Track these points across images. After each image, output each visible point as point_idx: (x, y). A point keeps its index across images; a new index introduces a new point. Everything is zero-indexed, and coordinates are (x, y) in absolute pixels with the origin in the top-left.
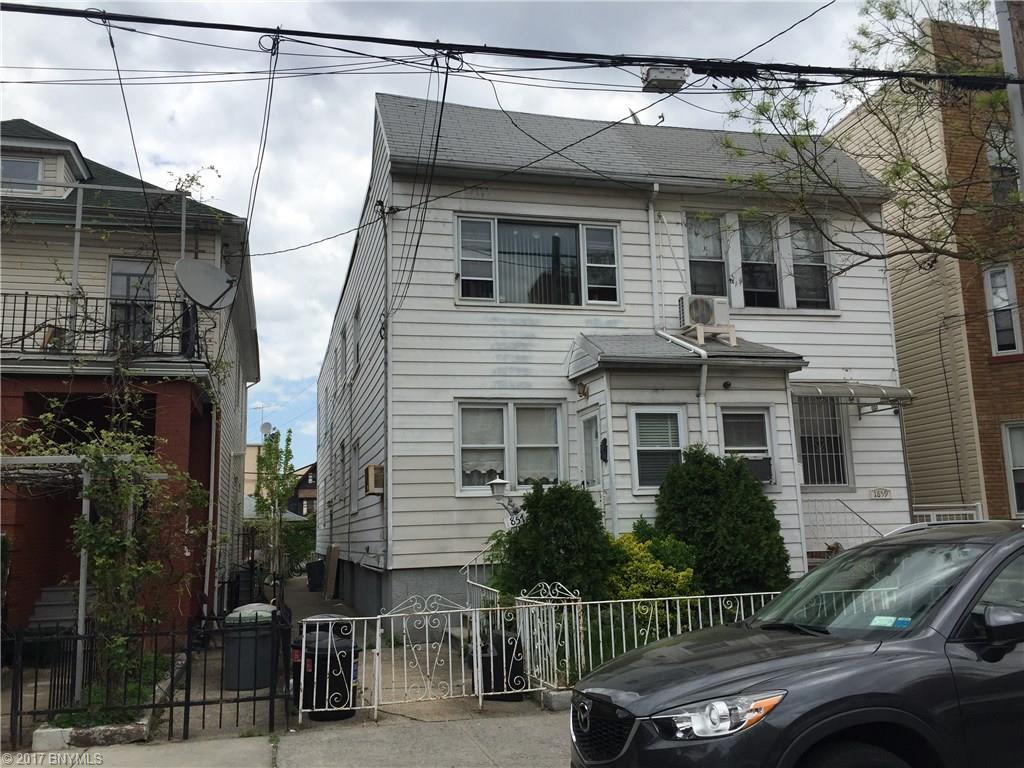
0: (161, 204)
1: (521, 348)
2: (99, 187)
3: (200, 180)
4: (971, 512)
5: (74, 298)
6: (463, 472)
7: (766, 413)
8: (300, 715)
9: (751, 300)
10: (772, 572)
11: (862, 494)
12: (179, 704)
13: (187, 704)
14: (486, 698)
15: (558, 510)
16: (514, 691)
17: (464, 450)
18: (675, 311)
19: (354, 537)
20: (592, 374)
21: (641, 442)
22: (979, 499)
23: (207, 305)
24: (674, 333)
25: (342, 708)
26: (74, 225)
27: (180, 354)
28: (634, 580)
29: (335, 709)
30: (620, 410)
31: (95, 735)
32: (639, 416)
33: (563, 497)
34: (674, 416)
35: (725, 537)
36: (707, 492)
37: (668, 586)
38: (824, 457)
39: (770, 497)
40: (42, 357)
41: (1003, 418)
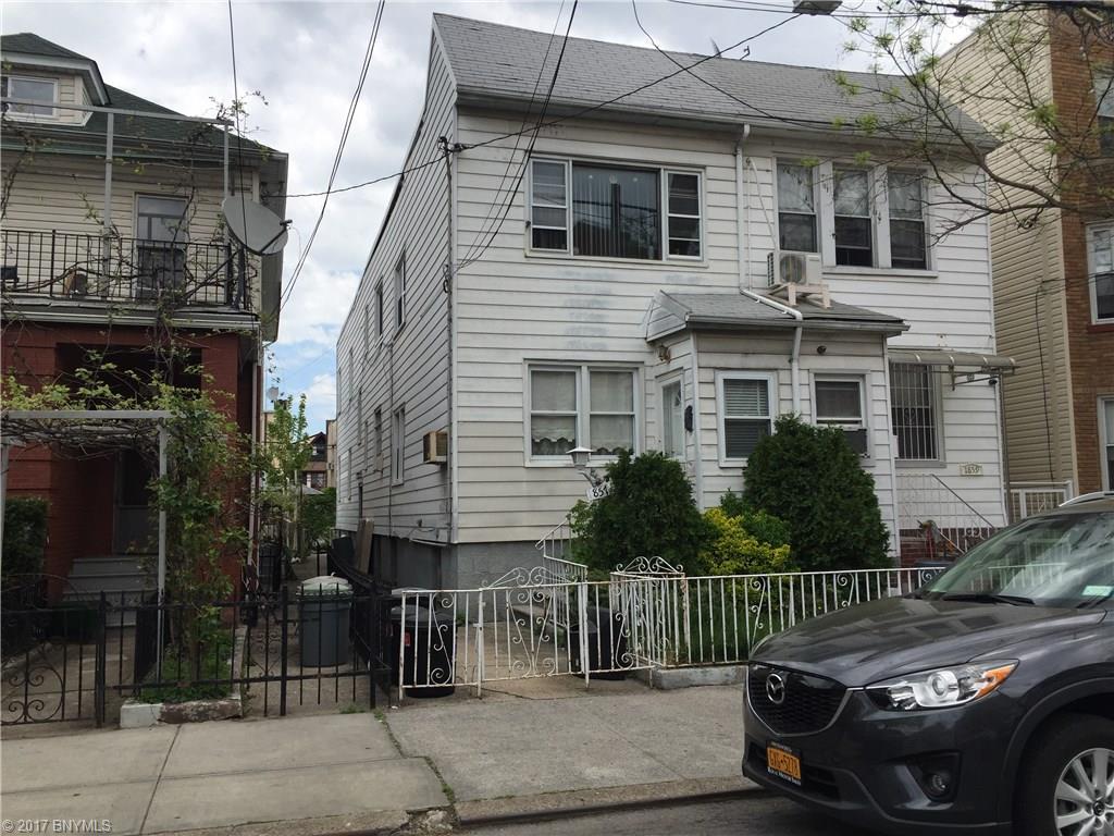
0: (200, 134)
1: (596, 306)
2: (132, 112)
3: (244, 108)
4: (1061, 491)
5: (107, 239)
6: (533, 440)
7: (860, 381)
8: (401, 692)
9: (843, 257)
10: (872, 550)
11: (951, 470)
12: (276, 679)
13: (284, 679)
14: (592, 676)
15: (648, 481)
16: (622, 669)
17: (534, 417)
18: (764, 268)
19: (395, 511)
20: (677, 336)
21: (728, 412)
22: (1071, 477)
23: (258, 249)
24: (761, 292)
25: (444, 685)
26: (105, 157)
27: (225, 304)
28: (726, 556)
29: (438, 685)
30: (707, 375)
31: (188, 711)
32: (726, 382)
33: (652, 468)
34: (764, 383)
35: (823, 513)
36: (803, 464)
37: (763, 563)
38: (914, 430)
39: (867, 471)
40: (75, 304)
41: (1100, 390)
